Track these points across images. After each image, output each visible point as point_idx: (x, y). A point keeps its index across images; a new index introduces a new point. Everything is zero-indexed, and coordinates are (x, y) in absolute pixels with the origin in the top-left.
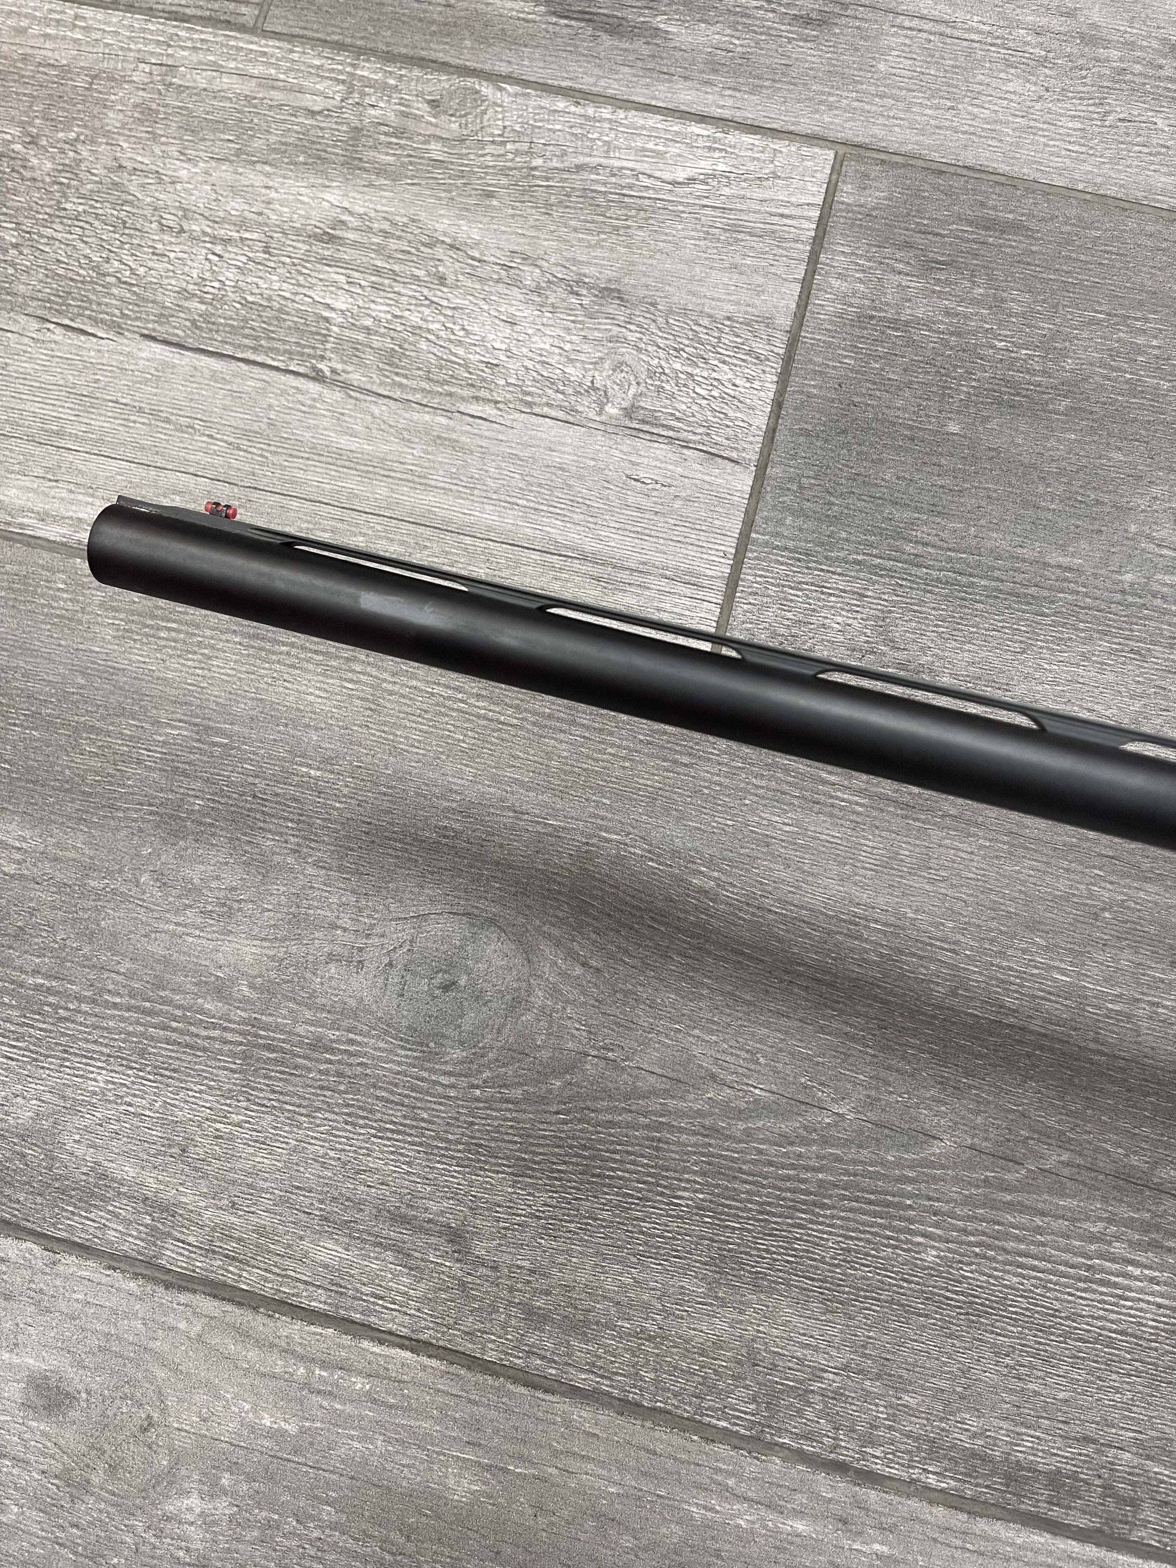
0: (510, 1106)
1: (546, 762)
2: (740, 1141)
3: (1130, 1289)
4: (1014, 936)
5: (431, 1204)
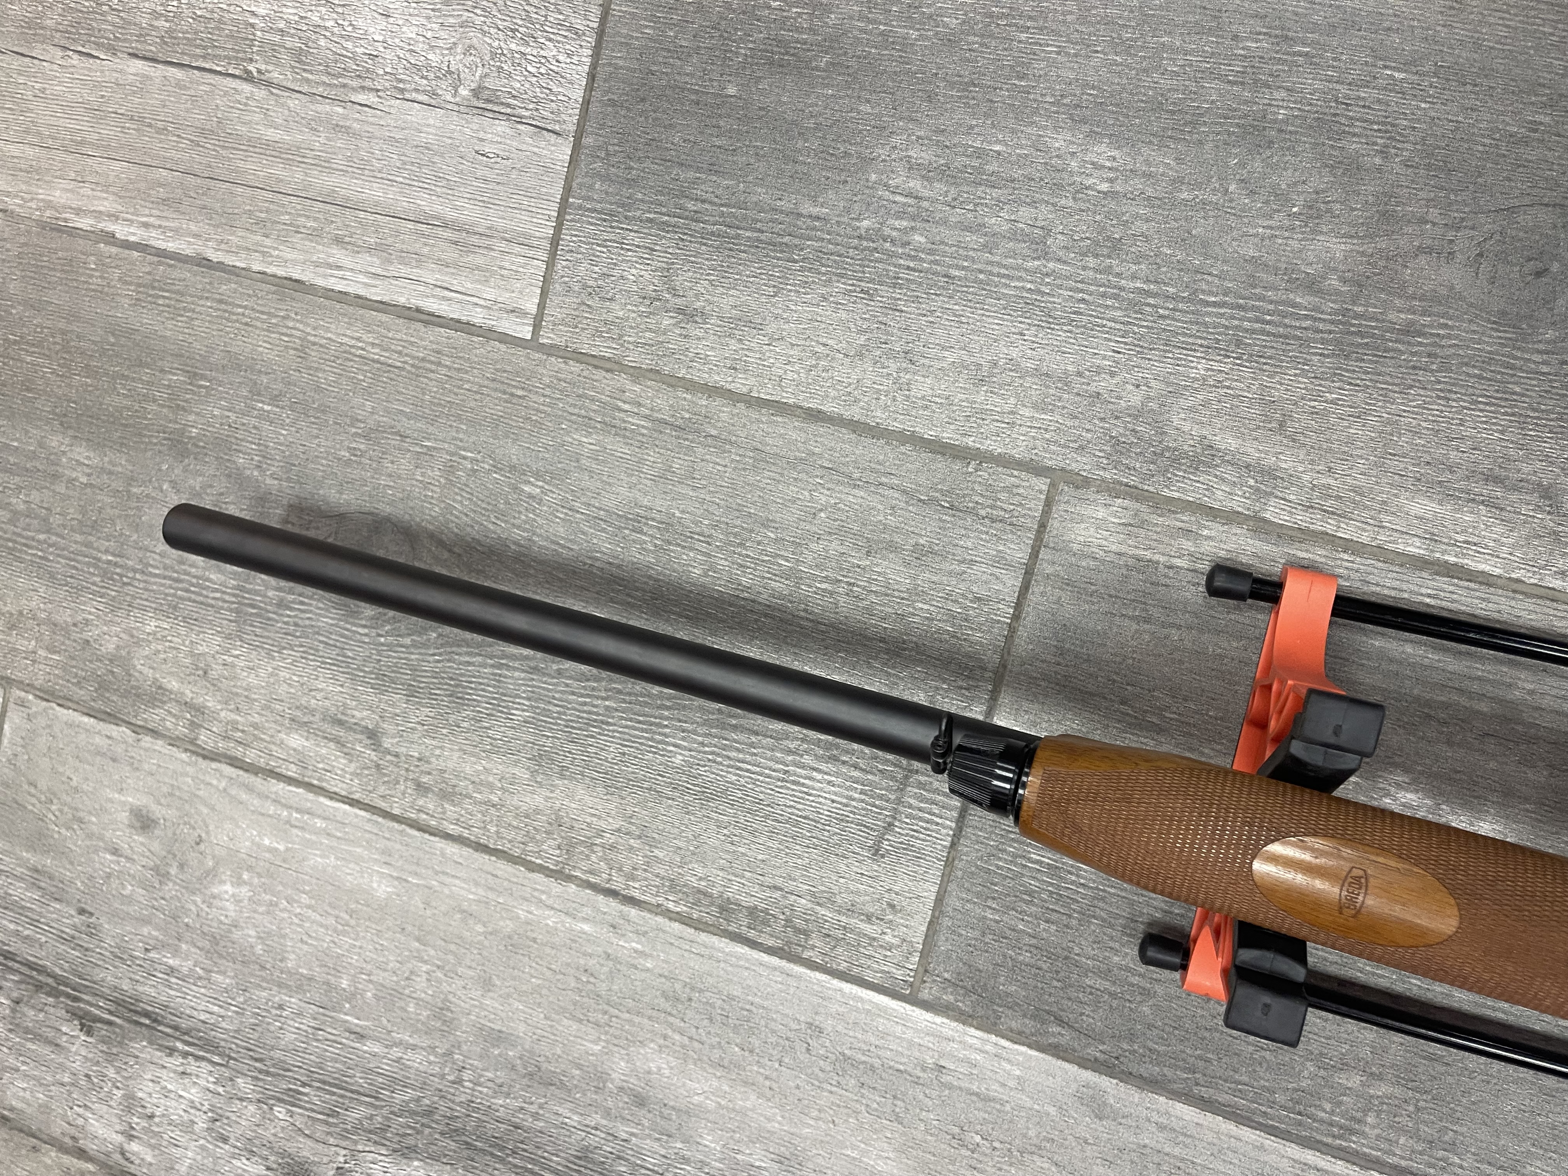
1: (420, 396)
2: (553, 678)
3: (814, 789)
4: (752, 531)
5: (355, 713)
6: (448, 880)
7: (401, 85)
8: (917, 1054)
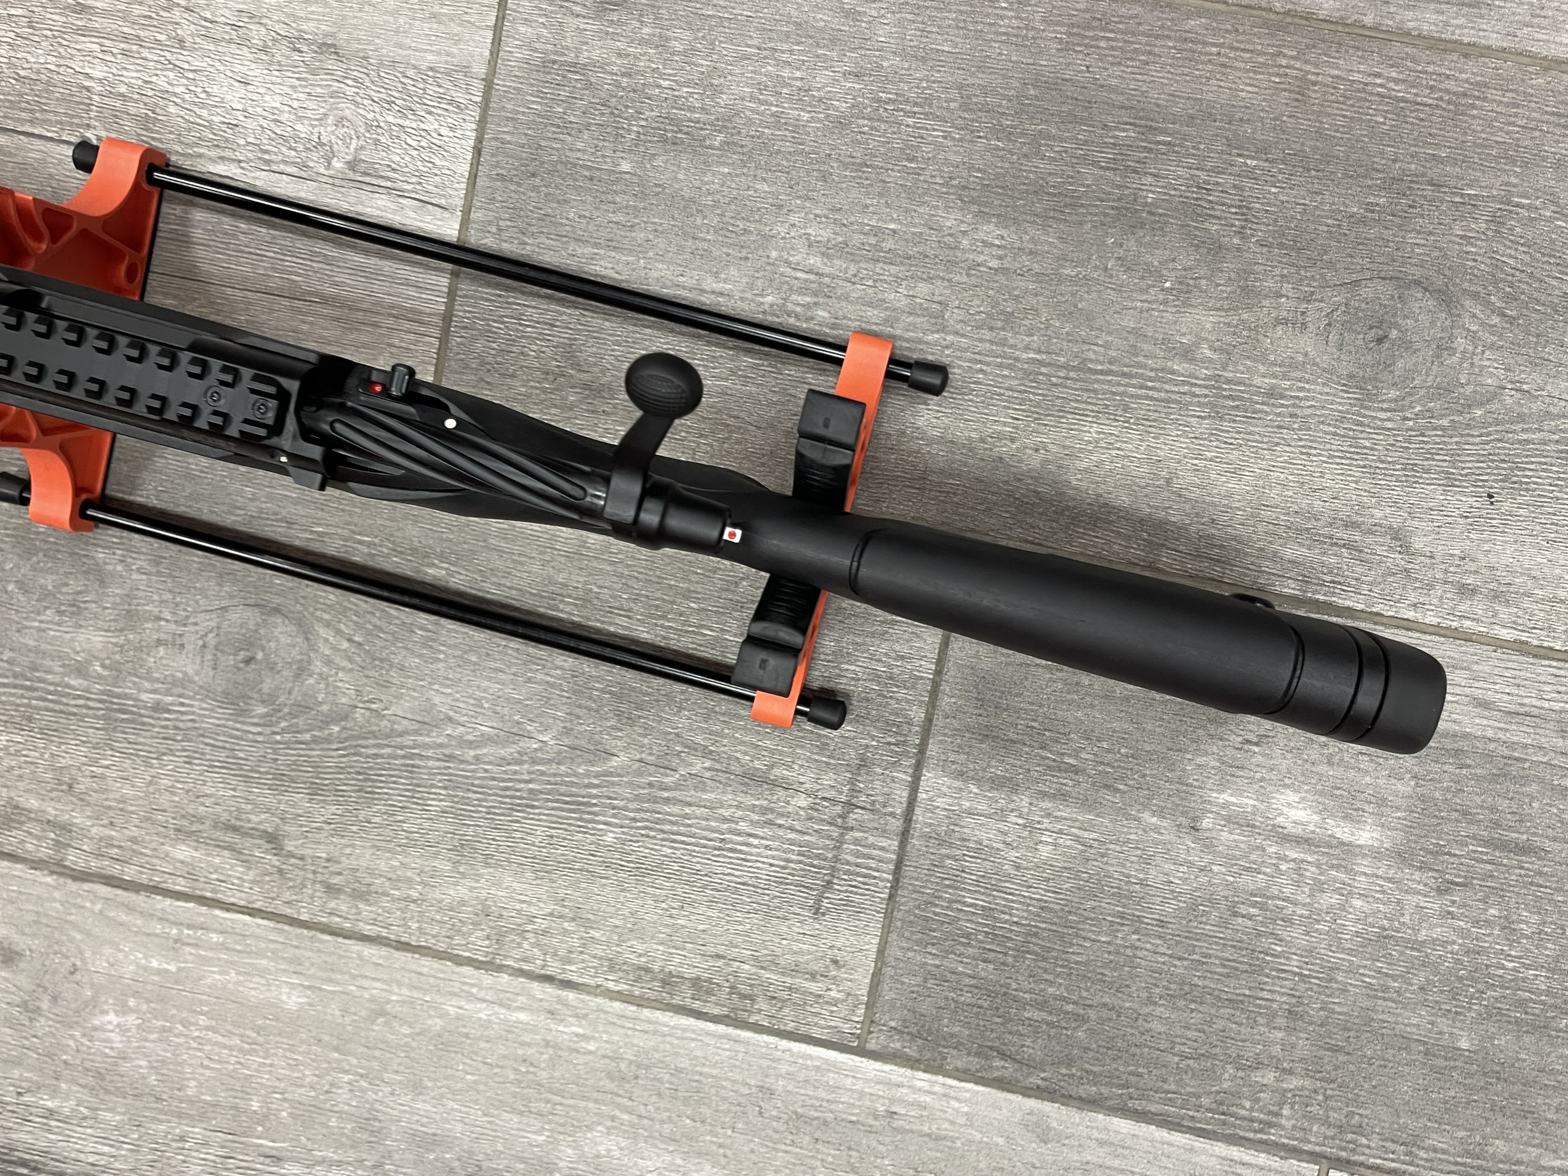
0: (303, 746)
2: (471, 764)
4: (673, 603)
5: (252, 817)
6: (366, 983)
7: (267, 157)
8: (868, 1103)
